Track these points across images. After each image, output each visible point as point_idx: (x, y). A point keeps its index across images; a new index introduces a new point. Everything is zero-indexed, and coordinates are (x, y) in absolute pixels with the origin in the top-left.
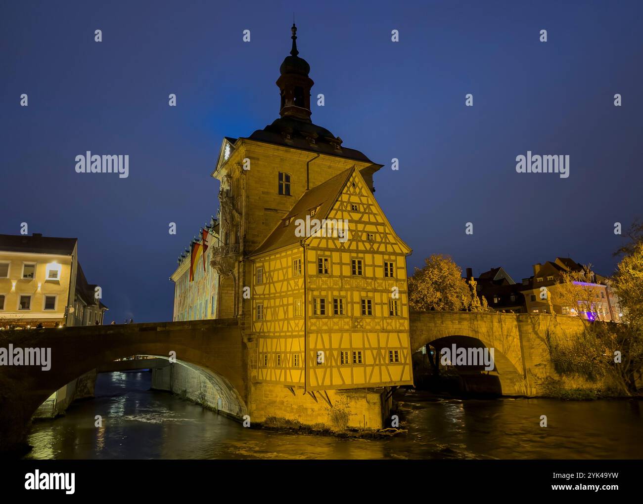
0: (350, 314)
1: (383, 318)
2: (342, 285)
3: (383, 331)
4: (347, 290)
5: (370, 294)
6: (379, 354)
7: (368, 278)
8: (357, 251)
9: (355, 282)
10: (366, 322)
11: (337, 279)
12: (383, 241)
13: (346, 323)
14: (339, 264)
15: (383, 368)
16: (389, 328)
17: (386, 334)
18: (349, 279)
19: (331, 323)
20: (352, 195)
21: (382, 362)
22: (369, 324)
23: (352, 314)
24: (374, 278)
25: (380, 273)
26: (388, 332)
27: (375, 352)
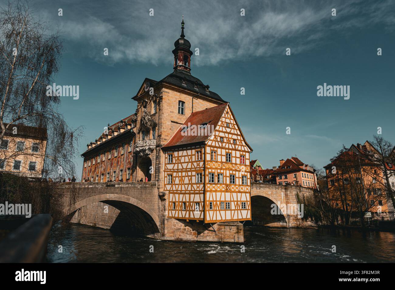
0: (225, 183)
1: (239, 185)
2: (222, 167)
3: (239, 192)
4: (224, 169)
5: (234, 172)
6: (237, 204)
7: (233, 164)
8: (229, 149)
9: (227, 166)
10: (232, 187)
11: (220, 163)
12: (240, 144)
13: (223, 188)
14: (220, 155)
15: (239, 211)
16: (242, 190)
17: (241, 194)
18: (225, 164)
19: (216, 187)
20: (227, 118)
21: (239, 208)
22: (233, 188)
23: (226, 182)
24: (236, 164)
25: (238, 161)
26: (241, 192)
27: (236, 203)
